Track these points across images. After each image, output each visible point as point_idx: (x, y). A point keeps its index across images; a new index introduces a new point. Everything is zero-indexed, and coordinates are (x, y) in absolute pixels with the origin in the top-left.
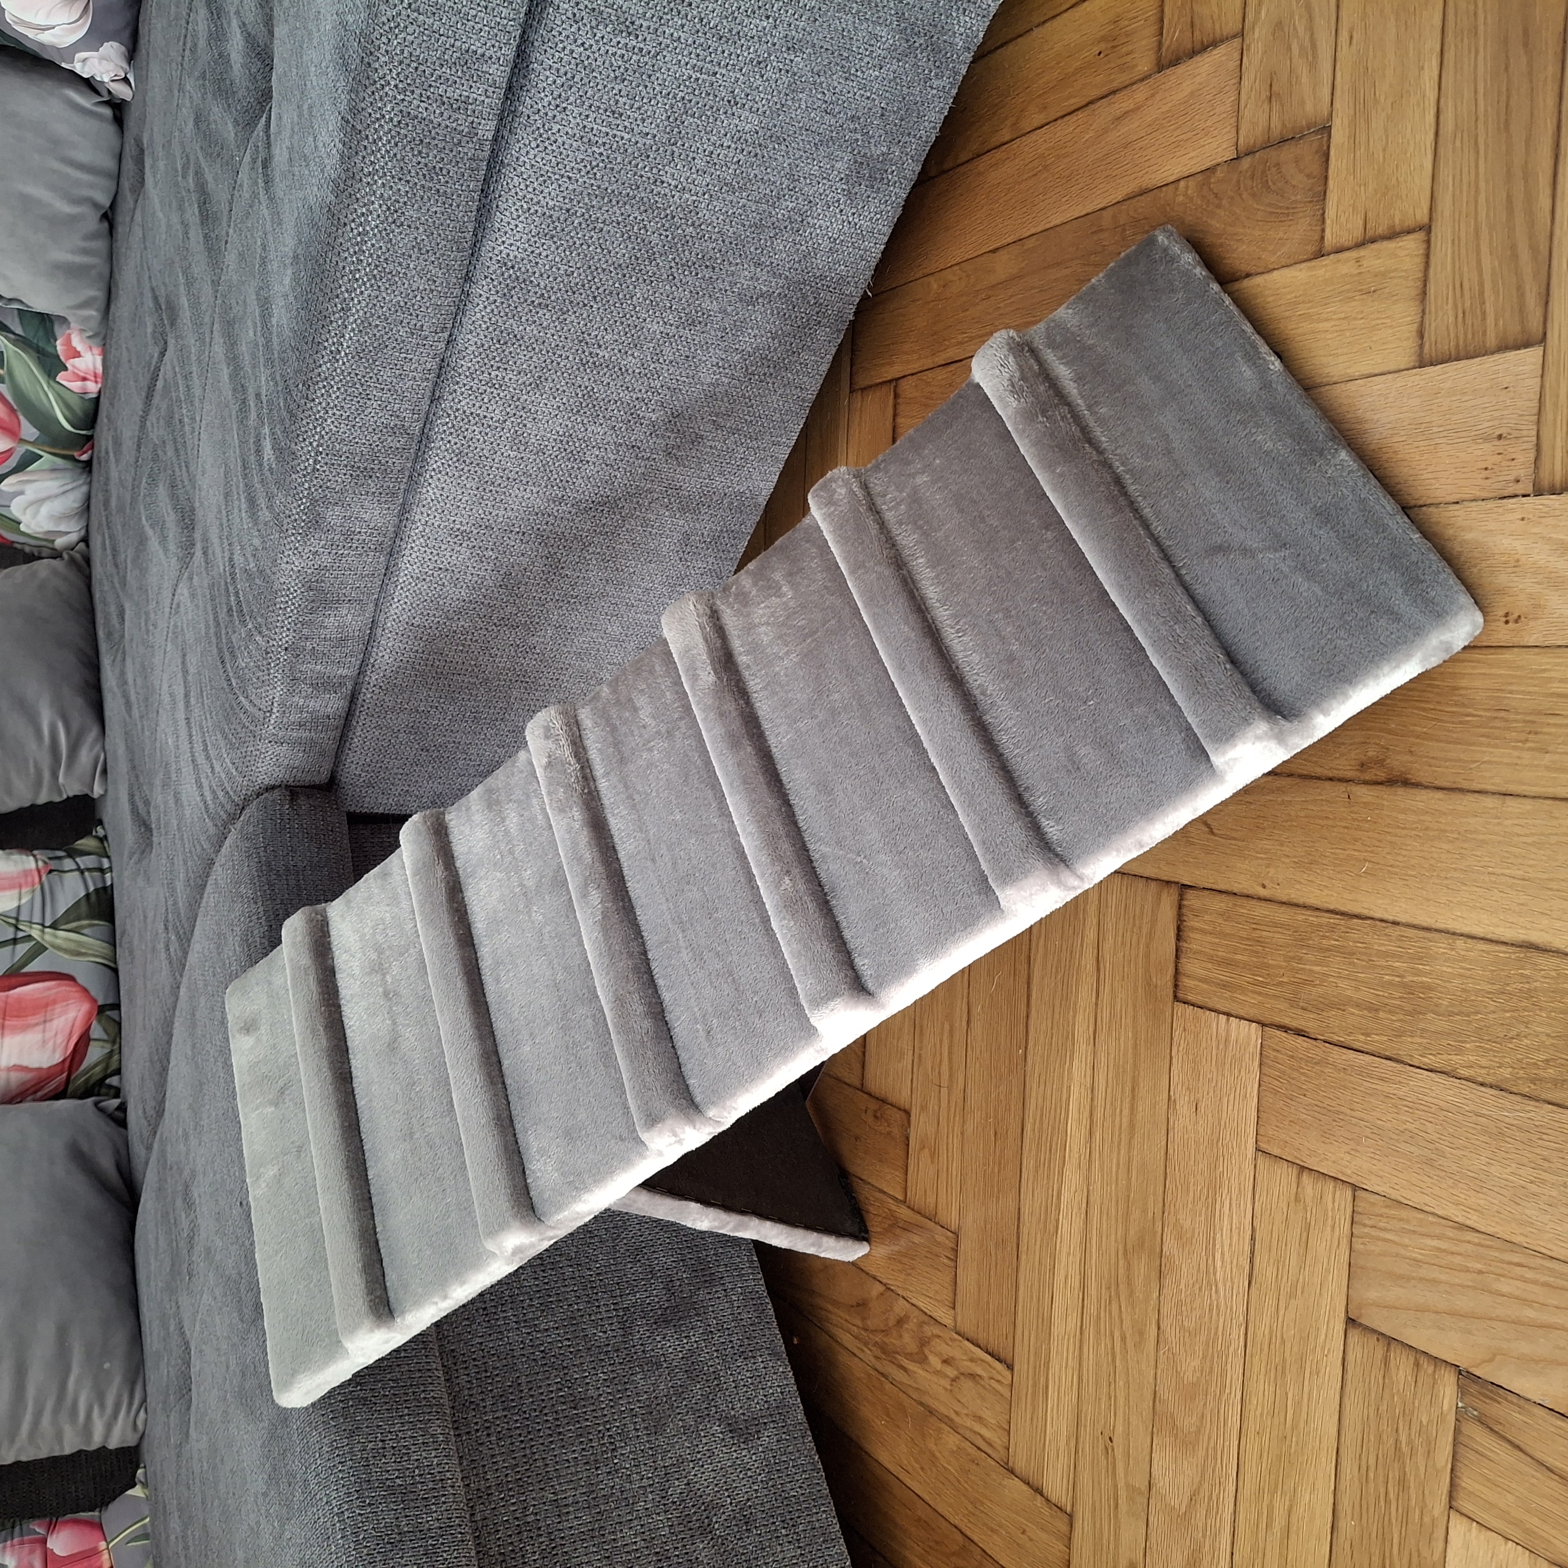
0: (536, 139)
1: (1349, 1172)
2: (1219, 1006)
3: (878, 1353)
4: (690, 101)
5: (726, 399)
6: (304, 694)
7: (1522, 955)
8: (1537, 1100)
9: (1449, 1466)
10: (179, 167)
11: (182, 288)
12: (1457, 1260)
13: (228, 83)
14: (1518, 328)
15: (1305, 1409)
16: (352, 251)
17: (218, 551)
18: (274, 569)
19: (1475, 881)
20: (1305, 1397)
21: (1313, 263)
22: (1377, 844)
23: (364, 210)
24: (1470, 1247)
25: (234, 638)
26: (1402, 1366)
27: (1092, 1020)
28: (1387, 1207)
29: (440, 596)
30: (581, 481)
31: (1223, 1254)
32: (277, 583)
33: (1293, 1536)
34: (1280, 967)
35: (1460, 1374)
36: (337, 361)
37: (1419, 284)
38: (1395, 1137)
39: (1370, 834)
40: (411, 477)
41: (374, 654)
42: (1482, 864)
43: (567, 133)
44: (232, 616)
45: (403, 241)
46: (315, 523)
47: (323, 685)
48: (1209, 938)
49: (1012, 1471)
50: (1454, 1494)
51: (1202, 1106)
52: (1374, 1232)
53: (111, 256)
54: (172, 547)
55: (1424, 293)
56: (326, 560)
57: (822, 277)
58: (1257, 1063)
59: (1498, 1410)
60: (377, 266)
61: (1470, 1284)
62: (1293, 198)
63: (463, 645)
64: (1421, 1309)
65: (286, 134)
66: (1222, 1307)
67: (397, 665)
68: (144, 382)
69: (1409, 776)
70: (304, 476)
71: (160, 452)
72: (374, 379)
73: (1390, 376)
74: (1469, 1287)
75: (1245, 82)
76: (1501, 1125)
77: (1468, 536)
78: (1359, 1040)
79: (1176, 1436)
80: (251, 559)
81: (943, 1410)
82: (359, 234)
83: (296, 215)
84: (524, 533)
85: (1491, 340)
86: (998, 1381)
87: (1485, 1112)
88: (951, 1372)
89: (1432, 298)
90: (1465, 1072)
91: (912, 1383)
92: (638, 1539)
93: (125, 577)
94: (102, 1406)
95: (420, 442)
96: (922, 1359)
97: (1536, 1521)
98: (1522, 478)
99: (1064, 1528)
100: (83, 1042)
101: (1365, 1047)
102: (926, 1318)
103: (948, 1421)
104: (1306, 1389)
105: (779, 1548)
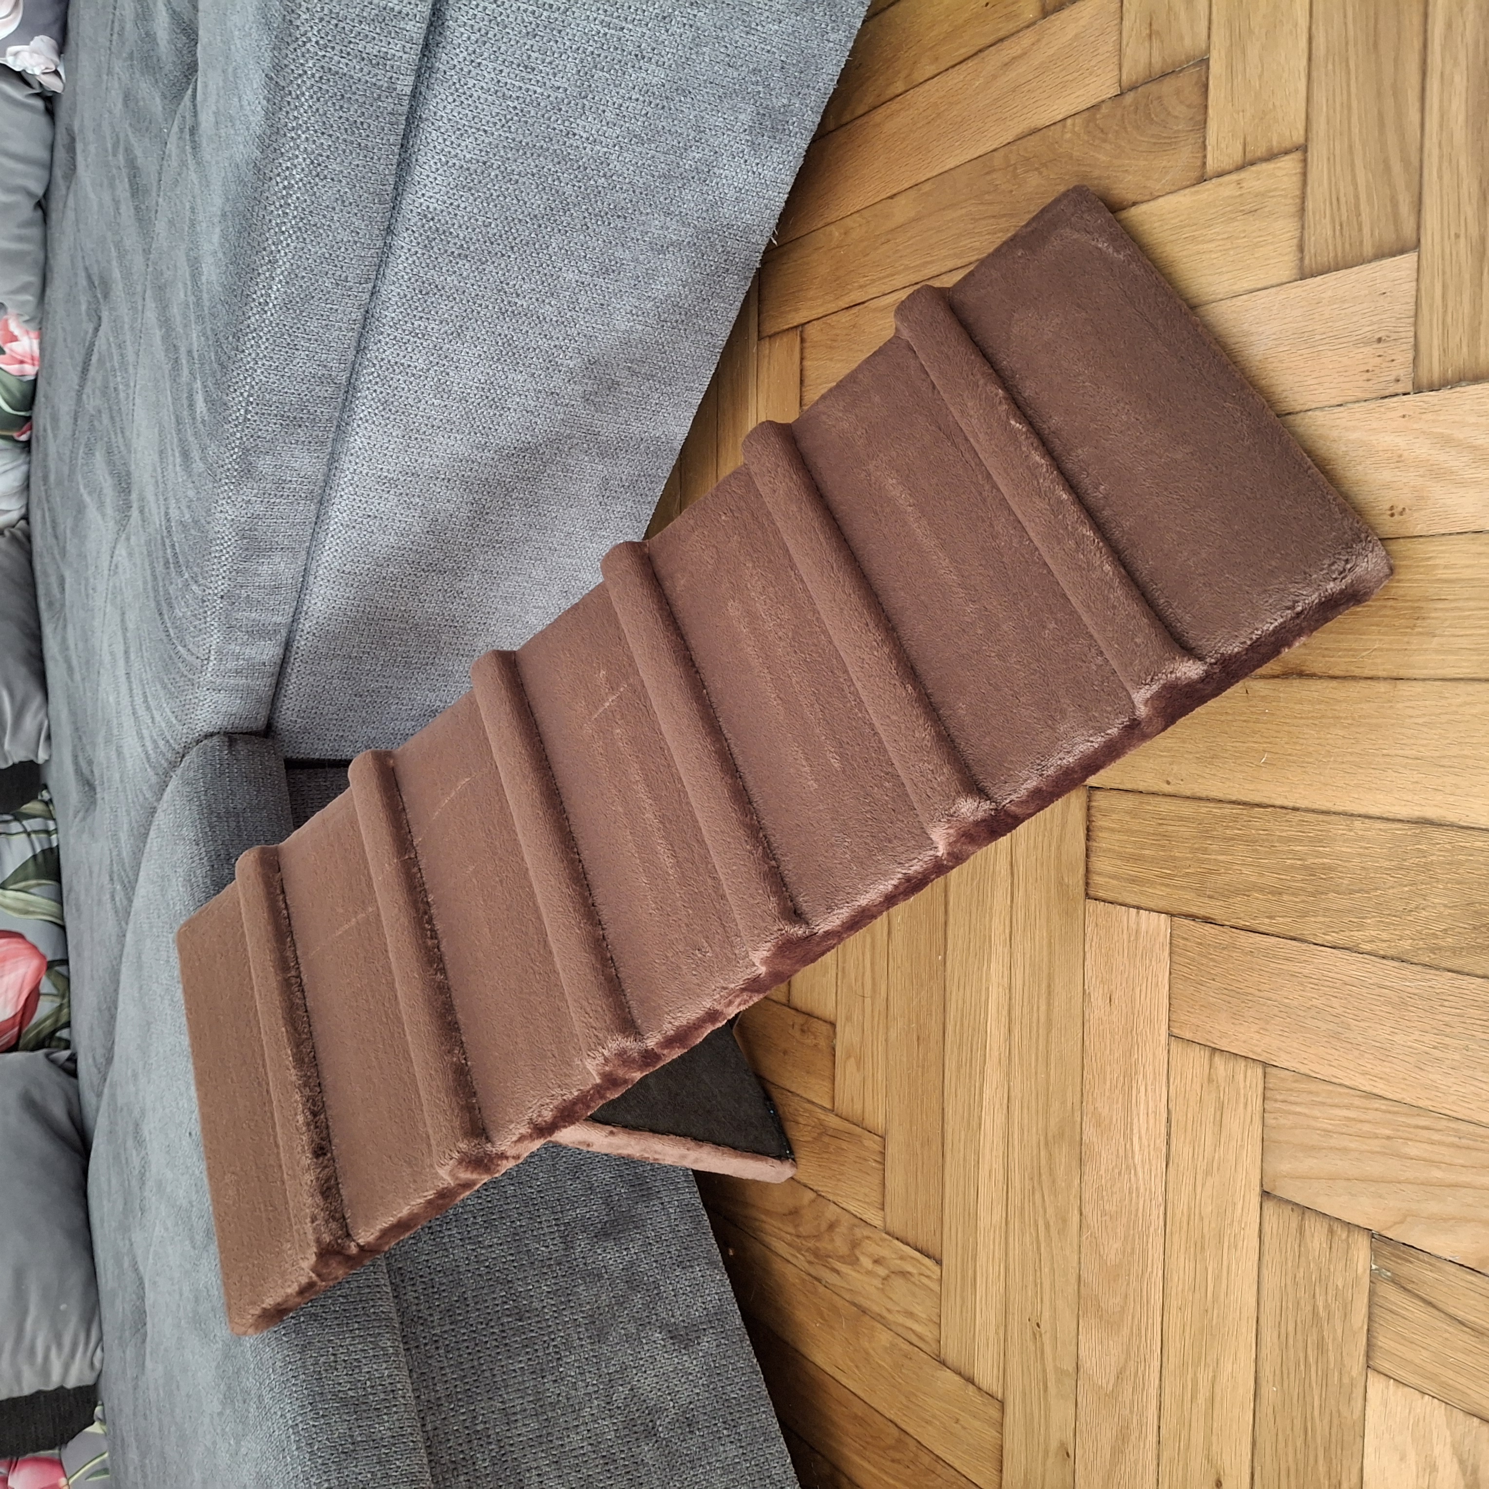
0: (452, 94)
1: (1259, 1050)
2: (1128, 901)
3: (811, 1258)
4: (599, 55)
5: (640, 346)
6: (240, 641)
7: (1418, 831)
8: (1437, 968)
9: (1366, 1327)
10: (109, 146)
11: (114, 263)
12: (1366, 1127)
13: (155, 59)
14: (1394, 236)
15: (1224, 1282)
16: (277, 204)
17: (153, 505)
18: (208, 519)
19: (1371, 763)
20: (1225, 1273)
21: (1197, 188)
22: (1276, 735)
23: (289, 164)
24: (1376, 1114)
25: (171, 589)
26: (1317, 1234)
27: (1007, 923)
28: (1296, 1081)
29: (369, 543)
30: (503, 428)
31: (1140, 1138)
32: (211, 532)
33: (1217, 1405)
34: (1187, 859)
35: (1373, 1237)
36: (266, 312)
37: (1298, 201)
38: (1301, 1013)
39: (1269, 726)
40: (338, 426)
41: (306, 602)
42: (1377, 747)
43: (482, 88)
44: (168, 568)
45: (327, 193)
46: (247, 471)
47: (257, 632)
48: (1117, 836)
49: (943, 1363)
50: (1371, 1354)
51: (1115, 997)
52: (1284, 1106)
53: (45, 243)
54: (109, 511)
55: (1302, 210)
56: (259, 509)
57: (729, 226)
58: (1167, 952)
59: (1409, 1270)
61: (1378, 1149)
62: (1175, 128)
63: (393, 591)
64: (1332, 1178)
65: (212, 99)
66: (1142, 1190)
67: (329, 612)
68: (79, 359)
69: (1304, 668)
70: (236, 426)
71: (96, 423)
72: (302, 330)
73: (1273, 290)
74: (1378, 1152)
75: (1126, 23)
76: (1404, 995)
77: (1353, 436)
78: (1264, 924)
79: (1101, 1318)
80: (186, 511)
81: (876, 1308)
82: (285, 188)
83: (223, 174)
84: (449, 480)
85: (1368, 249)
86: (928, 1277)
87: (1387, 983)
88: (882, 1271)
89: (1311, 213)
90: (1367, 947)
91: (844, 1285)
92: (585, 1444)
93: (64, 548)
94: (60, 1346)
95: (347, 392)
96: (853, 1261)
97: (1450, 1374)
98: (1402, 378)
99: (995, 1414)
100: (34, 996)
101: (1271, 930)
102: (856, 1221)
103: (880, 1319)
104: (1225, 1263)
105: (722, 1449)
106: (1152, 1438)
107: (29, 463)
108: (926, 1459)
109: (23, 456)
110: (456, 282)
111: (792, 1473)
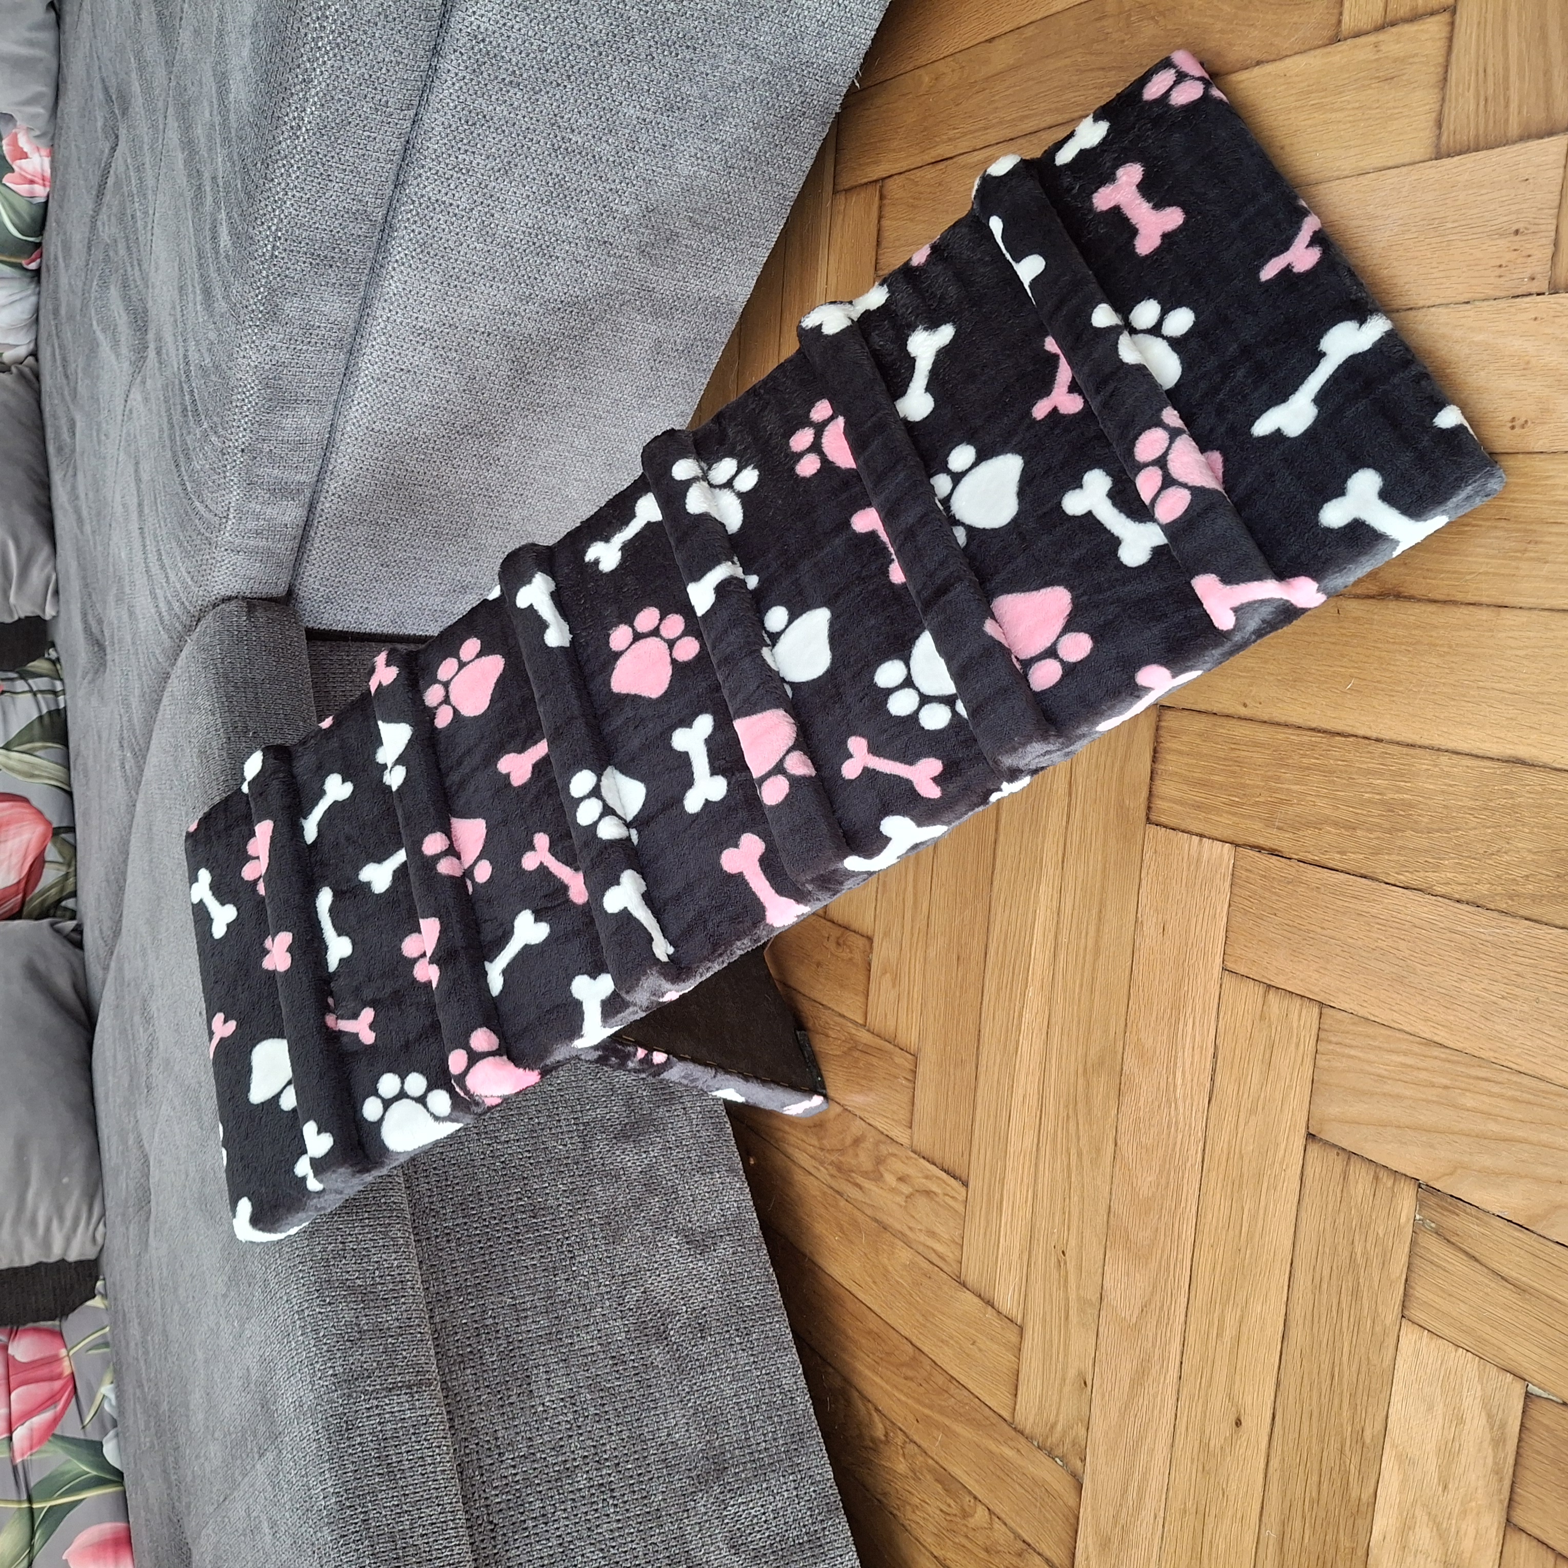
1: (1316, 990)
2: (1192, 828)
3: (834, 1171)
5: (703, 194)
6: (261, 500)
7: (1507, 771)
8: (1514, 916)
9: (1404, 1277)
11: (134, 75)
12: (1423, 1075)
14: (1543, 115)
15: (1260, 1221)
16: (314, 16)
17: (171, 346)
18: (230, 364)
19: (1464, 696)
20: (1261, 1212)
21: (1329, 49)
22: (1364, 659)
24: (1437, 1063)
25: (188, 439)
26: (1361, 1180)
27: (1061, 844)
28: (1354, 1024)
29: (401, 399)
30: (549, 278)
31: (1183, 1072)
32: (233, 380)
33: (1243, 1345)
34: (1258, 787)
35: (1419, 1186)
36: (298, 137)
37: (1440, 70)
38: (1364, 954)
39: (1359, 650)
40: (372, 269)
41: (332, 460)
42: (1472, 678)
44: (186, 416)
46: (273, 315)
47: (280, 491)
48: (1185, 759)
49: (964, 1285)
50: (1406, 1304)
51: (1169, 928)
52: (1338, 1049)
53: (59, 49)
54: (124, 351)
55: (1445, 79)
56: (285, 356)
57: (809, 64)
58: (1228, 884)
59: (1455, 1222)
60: (340, 34)
61: (1435, 1099)
63: (425, 453)
64: (1383, 1124)
66: (1181, 1125)
67: (356, 473)
68: (94, 181)
69: (1401, 589)
70: (262, 263)
71: (111, 253)
72: (336, 159)
73: (1404, 169)
74: (1434, 1102)
76: (1476, 941)
77: (1479, 338)
78: (1334, 859)
79: (1130, 1249)
80: (206, 355)
81: (898, 1226)
84: (489, 334)
85: (1514, 129)
86: (952, 1197)
87: (1460, 928)
88: (906, 1189)
89: (1453, 84)
90: (1439, 889)
91: (868, 1202)
92: (595, 1343)
93: (75, 389)
94: (61, 1219)
95: (383, 231)
96: (878, 1178)
97: (1488, 1329)
98: (1539, 276)
99: (1014, 1339)
100: (38, 864)
101: (1340, 866)
102: (883, 1138)
103: (901, 1236)
104: (1263, 1204)
105: (732, 1355)
106: (1173, 1373)
107: (39, 293)
108: (940, 1380)
109: (33, 286)
110: (505, 113)
111: (802, 1383)
